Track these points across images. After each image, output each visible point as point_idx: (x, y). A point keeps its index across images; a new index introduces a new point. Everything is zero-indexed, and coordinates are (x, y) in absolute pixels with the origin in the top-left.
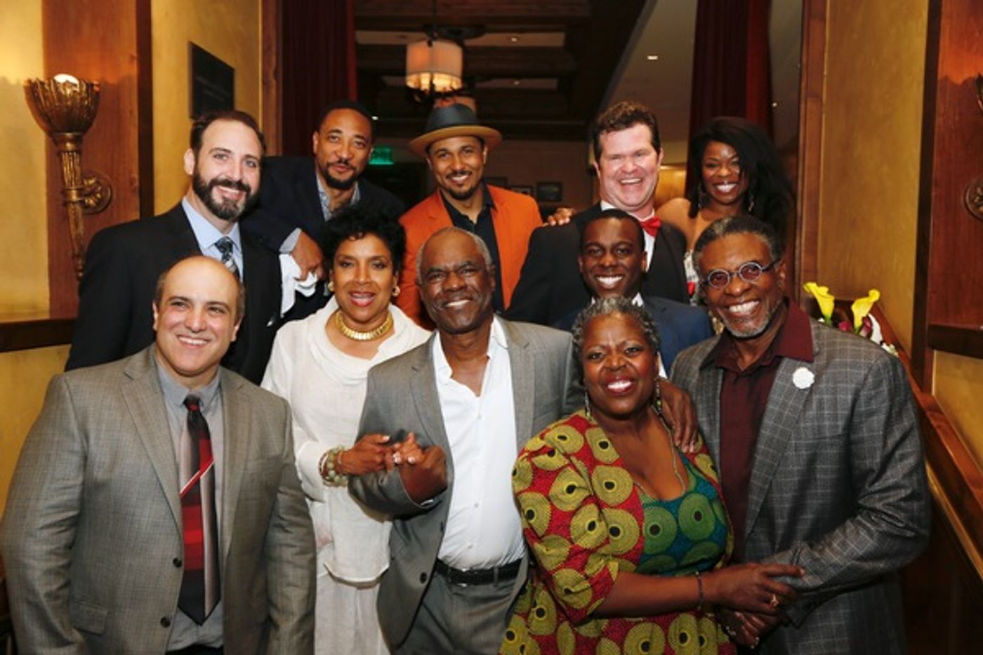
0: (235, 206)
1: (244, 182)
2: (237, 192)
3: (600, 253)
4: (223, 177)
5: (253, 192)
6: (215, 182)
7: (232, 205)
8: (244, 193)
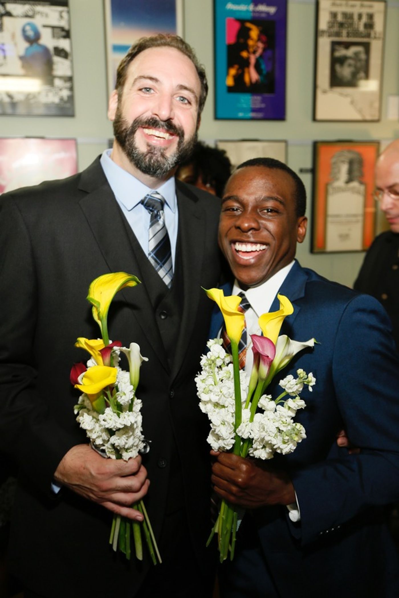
0: (163, 155)
1: (176, 122)
2: (167, 136)
3: (239, 213)
4: (148, 115)
5: (187, 137)
6: (139, 124)
7: (159, 154)
8: (177, 139)
